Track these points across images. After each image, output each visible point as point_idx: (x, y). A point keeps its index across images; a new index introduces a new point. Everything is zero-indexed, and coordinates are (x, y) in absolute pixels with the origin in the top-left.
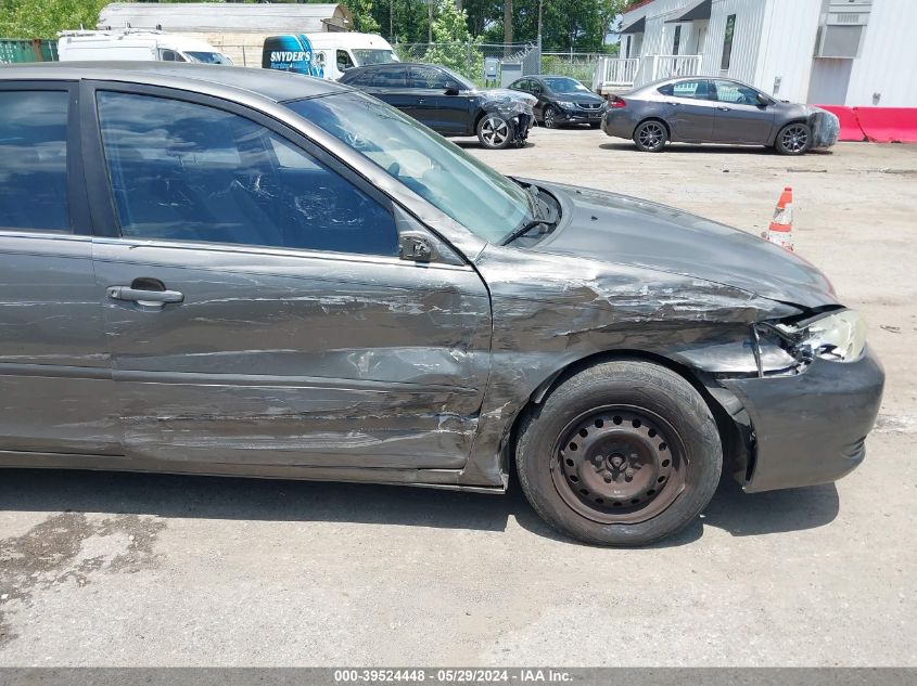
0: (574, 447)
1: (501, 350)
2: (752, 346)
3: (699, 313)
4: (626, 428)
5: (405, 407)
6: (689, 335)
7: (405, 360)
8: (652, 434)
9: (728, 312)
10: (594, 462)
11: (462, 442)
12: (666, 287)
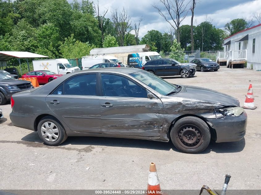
0: (181, 133)
1: (165, 114)
2: (215, 113)
3: (202, 107)
4: (191, 129)
5: (149, 124)
6: (202, 111)
7: (149, 116)
8: (196, 130)
9: (209, 107)
10: (185, 136)
11: (159, 131)
12: (196, 102)
